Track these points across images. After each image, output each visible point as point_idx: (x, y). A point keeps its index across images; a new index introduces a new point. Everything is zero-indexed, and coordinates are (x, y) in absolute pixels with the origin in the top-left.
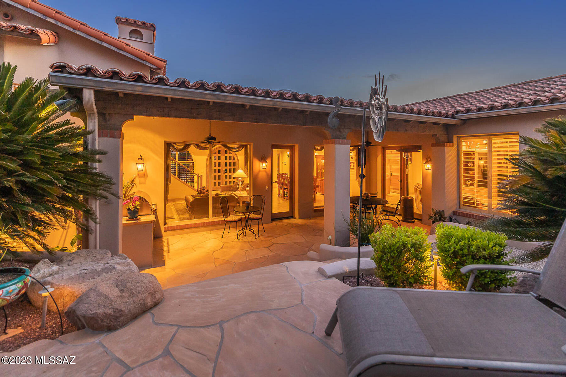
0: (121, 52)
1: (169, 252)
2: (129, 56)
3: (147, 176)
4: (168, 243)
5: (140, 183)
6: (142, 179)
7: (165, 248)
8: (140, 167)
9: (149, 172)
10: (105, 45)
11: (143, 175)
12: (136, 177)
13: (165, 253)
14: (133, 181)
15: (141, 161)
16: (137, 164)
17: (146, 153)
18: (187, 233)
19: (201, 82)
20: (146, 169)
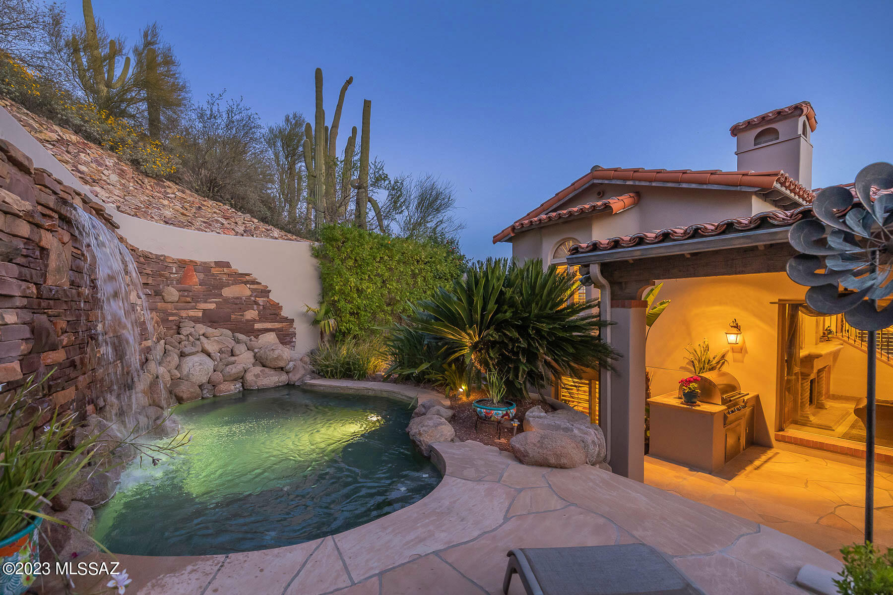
0: (705, 187)
1: (758, 468)
2: (715, 187)
3: (746, 352)
4: (770, 459)
5: (735, 361)
6: (738, 356)
7: (757, 463)
8: (732, 338)
9: (749, 345)
10: (684, 186)
11: (740, 350)
12: (728, 351)
13: (749, 468)
14: (723, 356)
15: (735, 331)
16: (727, 334)
17: (744, 318)
18: (824, 458)
19: (726, 221)
20: (744, 342)
